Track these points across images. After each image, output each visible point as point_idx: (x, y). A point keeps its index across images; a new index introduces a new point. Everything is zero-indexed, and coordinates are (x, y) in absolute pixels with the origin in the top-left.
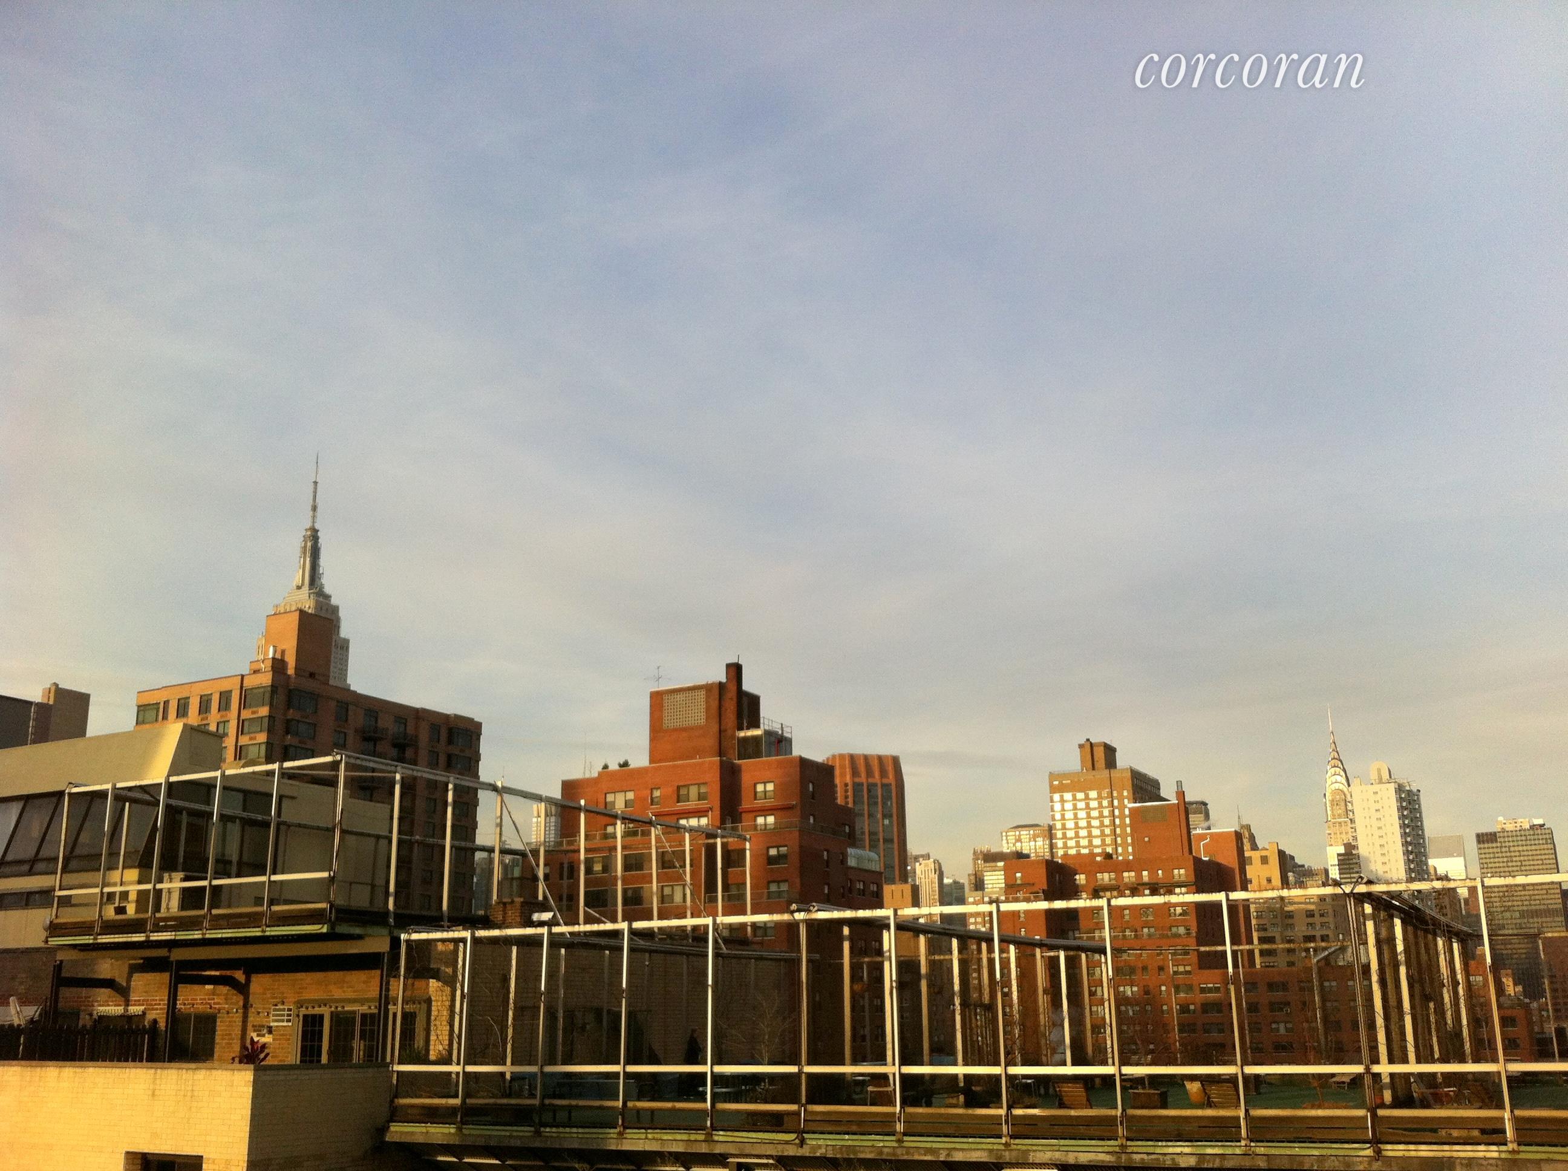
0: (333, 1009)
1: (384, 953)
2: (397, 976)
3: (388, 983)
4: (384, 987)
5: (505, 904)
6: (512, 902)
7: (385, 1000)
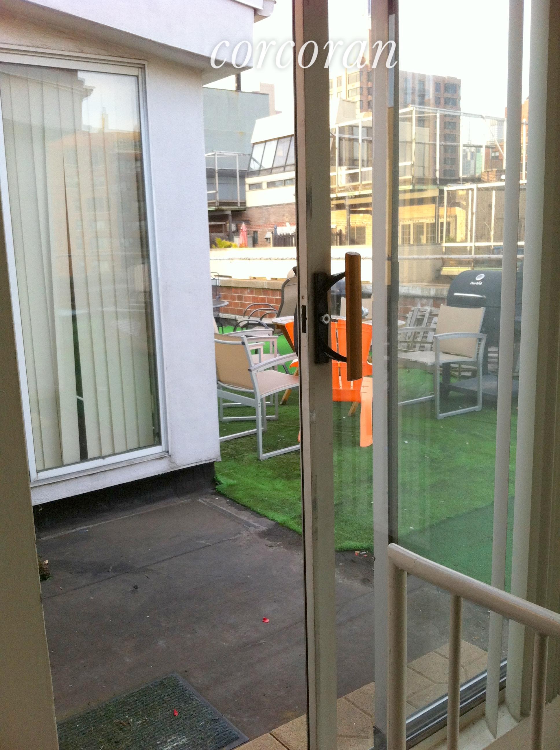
0: (414, 222)
1: (436, 197)
2: (443, 206)
3: (439, 210)
4: (437, 211)
5: (488, 172)
6: (492, 171)
7: (437, 216)
